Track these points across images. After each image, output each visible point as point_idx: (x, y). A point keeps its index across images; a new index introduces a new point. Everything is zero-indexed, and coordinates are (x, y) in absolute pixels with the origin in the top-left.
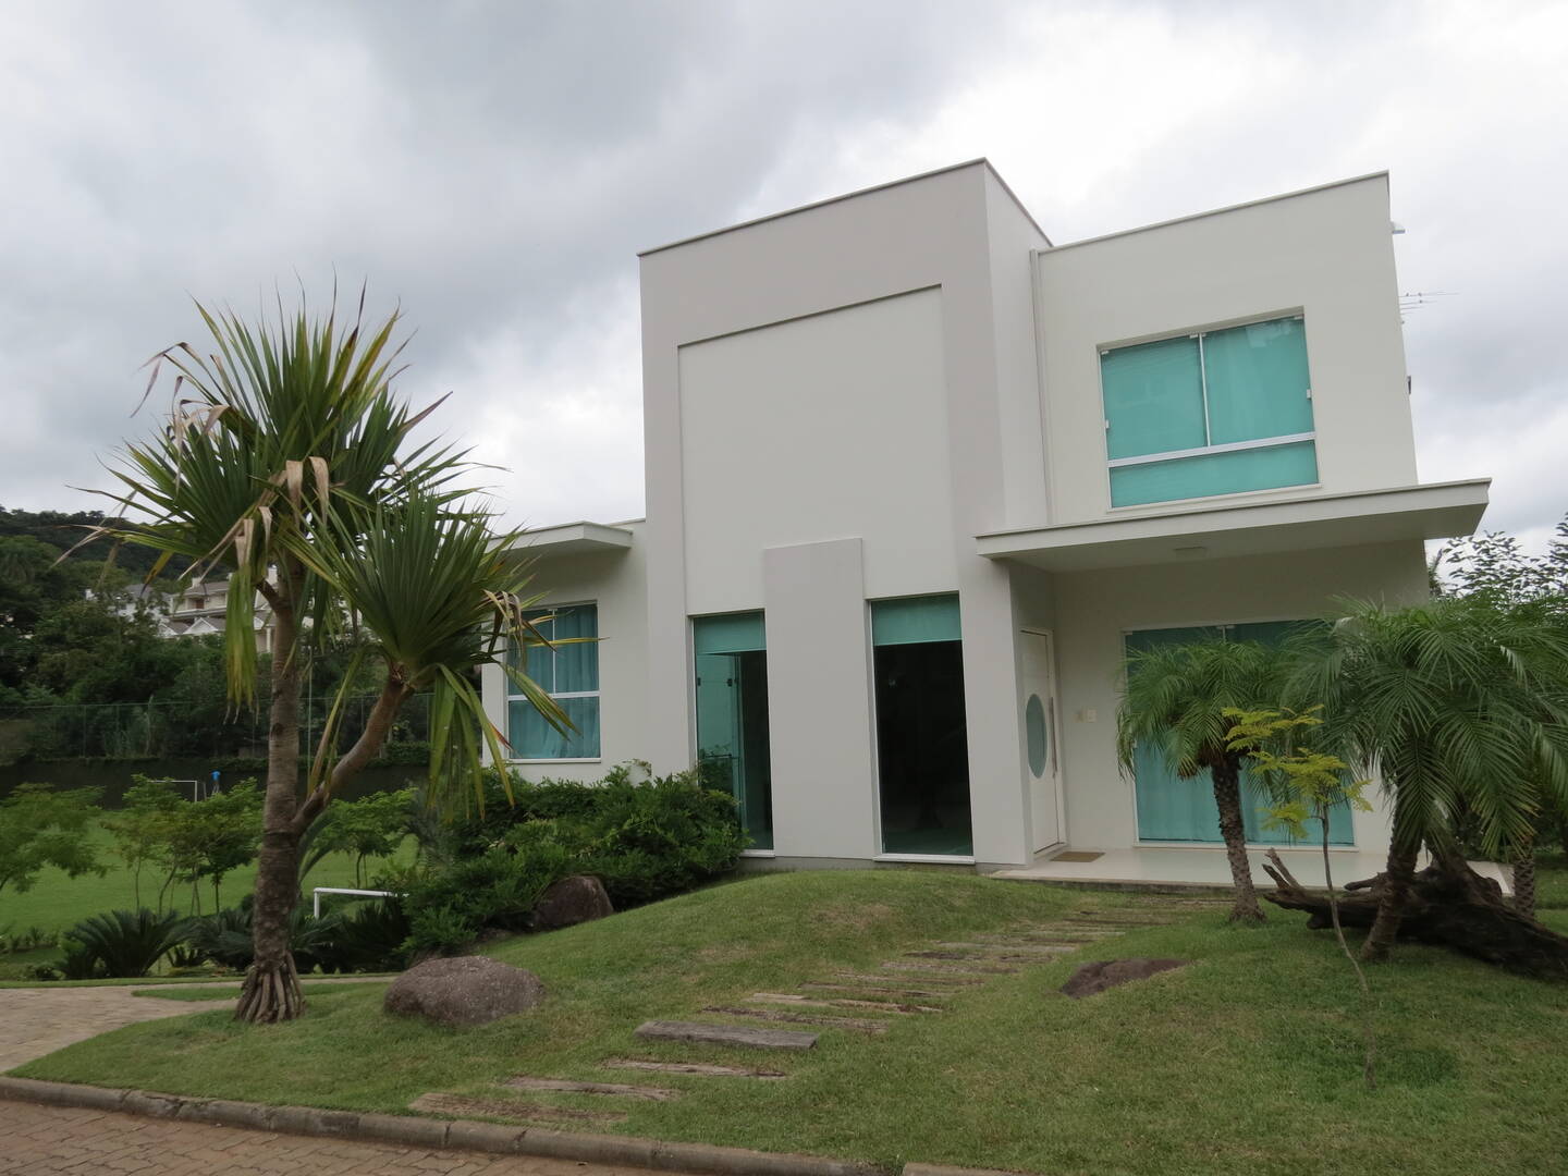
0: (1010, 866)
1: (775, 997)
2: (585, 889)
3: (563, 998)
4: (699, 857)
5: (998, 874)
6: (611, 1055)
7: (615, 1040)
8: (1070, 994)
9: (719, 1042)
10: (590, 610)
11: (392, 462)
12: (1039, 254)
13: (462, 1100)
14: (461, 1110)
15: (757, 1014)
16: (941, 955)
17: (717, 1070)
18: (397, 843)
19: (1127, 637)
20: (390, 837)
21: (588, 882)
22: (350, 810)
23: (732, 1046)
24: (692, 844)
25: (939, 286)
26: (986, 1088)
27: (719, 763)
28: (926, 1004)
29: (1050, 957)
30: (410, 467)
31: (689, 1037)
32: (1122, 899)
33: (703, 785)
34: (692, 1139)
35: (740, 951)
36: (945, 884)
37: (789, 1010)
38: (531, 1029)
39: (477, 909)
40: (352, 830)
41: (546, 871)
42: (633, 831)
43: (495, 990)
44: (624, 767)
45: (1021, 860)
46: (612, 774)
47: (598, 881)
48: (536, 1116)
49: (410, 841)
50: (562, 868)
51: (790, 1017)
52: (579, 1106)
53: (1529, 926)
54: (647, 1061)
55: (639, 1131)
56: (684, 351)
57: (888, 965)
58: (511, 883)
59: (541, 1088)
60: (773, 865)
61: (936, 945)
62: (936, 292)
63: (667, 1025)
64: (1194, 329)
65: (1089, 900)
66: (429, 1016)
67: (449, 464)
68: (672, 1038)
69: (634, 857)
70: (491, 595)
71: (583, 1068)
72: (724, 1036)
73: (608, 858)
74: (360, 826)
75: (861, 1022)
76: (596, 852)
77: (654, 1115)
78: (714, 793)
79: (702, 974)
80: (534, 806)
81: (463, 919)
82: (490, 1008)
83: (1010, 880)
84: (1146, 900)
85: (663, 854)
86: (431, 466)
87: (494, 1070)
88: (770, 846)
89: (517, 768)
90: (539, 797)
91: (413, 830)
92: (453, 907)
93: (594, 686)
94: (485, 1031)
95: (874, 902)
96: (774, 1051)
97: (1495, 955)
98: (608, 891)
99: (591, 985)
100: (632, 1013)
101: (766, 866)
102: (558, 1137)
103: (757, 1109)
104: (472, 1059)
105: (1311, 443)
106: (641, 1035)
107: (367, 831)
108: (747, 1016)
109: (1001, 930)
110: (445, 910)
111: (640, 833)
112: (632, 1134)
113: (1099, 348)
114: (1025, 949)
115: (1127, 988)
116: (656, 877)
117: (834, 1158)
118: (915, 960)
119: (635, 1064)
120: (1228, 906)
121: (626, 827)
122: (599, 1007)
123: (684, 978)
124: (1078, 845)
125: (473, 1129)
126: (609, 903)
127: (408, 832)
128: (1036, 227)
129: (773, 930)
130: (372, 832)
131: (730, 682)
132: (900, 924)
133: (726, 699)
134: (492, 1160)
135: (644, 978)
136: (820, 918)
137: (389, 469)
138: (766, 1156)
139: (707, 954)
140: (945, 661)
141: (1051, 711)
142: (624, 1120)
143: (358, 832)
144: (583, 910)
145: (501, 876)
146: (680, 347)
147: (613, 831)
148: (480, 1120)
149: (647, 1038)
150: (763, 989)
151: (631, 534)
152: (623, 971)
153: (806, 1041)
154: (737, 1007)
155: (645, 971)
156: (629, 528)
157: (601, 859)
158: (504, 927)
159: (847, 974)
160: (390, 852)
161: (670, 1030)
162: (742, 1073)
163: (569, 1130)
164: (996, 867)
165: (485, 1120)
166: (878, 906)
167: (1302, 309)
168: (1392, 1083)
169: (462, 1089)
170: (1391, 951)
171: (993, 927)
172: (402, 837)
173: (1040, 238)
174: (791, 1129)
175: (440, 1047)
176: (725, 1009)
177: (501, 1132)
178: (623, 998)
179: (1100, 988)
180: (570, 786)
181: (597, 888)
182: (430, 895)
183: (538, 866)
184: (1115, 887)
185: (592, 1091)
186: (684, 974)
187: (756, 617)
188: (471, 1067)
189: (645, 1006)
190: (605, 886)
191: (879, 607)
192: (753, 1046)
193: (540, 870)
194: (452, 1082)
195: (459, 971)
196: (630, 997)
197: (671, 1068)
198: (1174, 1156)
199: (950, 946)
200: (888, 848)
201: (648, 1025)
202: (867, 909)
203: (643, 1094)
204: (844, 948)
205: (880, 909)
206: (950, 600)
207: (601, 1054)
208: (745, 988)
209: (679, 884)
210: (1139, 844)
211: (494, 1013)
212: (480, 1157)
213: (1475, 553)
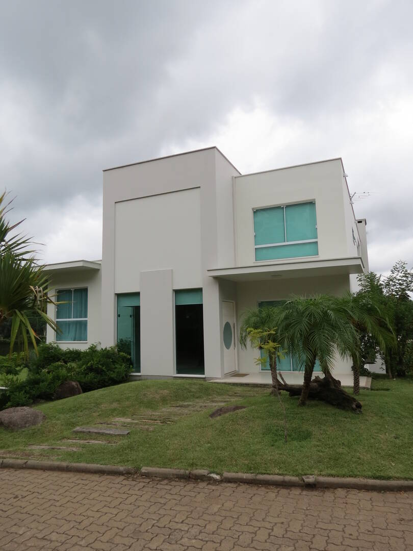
0: (217, 378)
1: (123, 420)
2: (73, 386)
3: (52, 420)
4: (113, 375)
5: (211, 381)
6: (64, 438)
7: (65, 433)
8: (211, 417)
9: (99, 433)
10: (85, 291)
11: (4, 241)
12: (235, 177)
13: (10, 452)
14: (8, 455)
15: (114, 425)
16: (181, 406)
17: (96, 442)
18: (20, 371)
19: (259, 304)
20: (18, 369)
21: (74, 383)
22: (3, 359)
23: (103, 434)
24: (111, 371)
25: (200, 187)
26: (177, 445)
27: (127, 343)
28: (169, 421)
29: (215, 406)
30: (10, 243)
31: (89, 432)
32: (249, 389)
33: (119, 351)
34: (80, 462)
35: (115, 405)
36: (190, 384)
37: (125, 423)
38: (39, 430)
39: (34, 392)
40: (3, 366)
41: (59, 379)
42: (92, 366)
43: (29, 418)
44: (95, 344)
45: (219, 376)
46: (91, 347)
47: (78, 383)
48: (32, 456)
49: (26, 370)
50: (66, 379)
51: (124, 425)
52: (47, 453)
53: (344, 394)
54: (75, 439)
55: (65, 460)
56: (117, 204)
57: (163, 410)
58: (46, 383)
59: (36, 448)
60: (140, 378)
61: (181, 403)
62: (199, 189)
63: (83, 428)
64: (282, 204)
65: (239, 389)
66: (5, 427)
67: (23, 242)
68: (84, 432)
69: (91, 375)
70: (32, 287)
71: (53, 442)
72: (101, 431)
73: (82, 376)
74: (6, 365)
75: (146, 427)
76: (78, 373)
77: (71, 455)
78: (122, 353)
79: (100, 413)
80: (63, 358)
81: (28, 396)
82: (26, 423)
83: (215, 383)
84: (256, 389)
85: (102, 374)
86: (18, 243)
87: (24, 443)
88: (140, 372)
89: (58, 344)
90: (65, 355)
91: (26, 366)
92: (25, 392)
93: (86, 316)
94: (24, 431)
95: (164, 390)
96: (116, 436)
97: (335, 403)
98: (81, 386)
99: (62, 416)
100: (74, 425)
101: (138, 378)
102: (38, 463)
103: (104, 453)
104: (17, 440)
105: (316, 243)
106: (74, 431)
107: (9, 367)
108: (111, 425)
109: (205, 398)
110: (23, 392)
111: (94, 367)
112: (62, 461)
113: (253, 209)
114: (209, 404)
115: (227, 415)
116: (99, 382)
117: (122, 466)
118: (172, 408)
119: (70, 441)
120: (270, 390)
121: (88, 365)
122: (62, 423)
123: (94, 414)
124: (242, 372)
125: (11, 461)
126: (81, 390)
127: (25, 367)
128: (235, 168)
129: (128, 399)
130: (11, 367)
131: (131, 316)
132: (171, 397)
133: (129, 322)
134: (15, 471)
135: (81, 414)
136: (145, 395)
137: (3, 243)
138: (102, 466)
139: (103, 406)
140: (197, 310)
141: (234, 327)
142: (60, 457)
143: (5, 367)
144: (72, 392)
145: (43, 381)
146: (116, 203)
147: (84, 366)
148: (13, 458)
149: (77, 432)
150: (120, 417)
151: (100, 264)
152: (74, 411)
153: (126, 432)
154: (109, 423)
155: (81, 411)
156: (100, 262)
157: (79, 376)
158: (43, 399)
159: (149, 412)
160: (18, 374)
161: (84, 430)
162: (104, 443)
163: (42, 460)
164: (212, 378)
165: (15, 458)
166: (165, 391)
167: (315, 199)
168: (293, 441)
169: (11, 449)
170: (307, 402)
171: (203, 397)
172: (23, 369)
173: (237, 172)
174: (112, 458)
175: (7, 436)
176: (104, 423)
177: (20, 462)
178: (71, 420)
179: (220, 415)
180: (76, 351)
181: (77, 385)
182: (18, 387)
183: (57, 378)
184: (247, 385)
185: (53, 449)
186: (94, 412)
187: (137, 294)
188: (16, 443)
189: (78, 423)
190: (80, 385)
191: (177, 292)
192: (109, 434)
193: (57, 379)
194: (9, 446)
195: (17, 411)
196: (74, 420)
197: (82, 441)
198: (223, 463)
199: (186, 403)
200: (178, 373)
201: (78, 428)
202: (161, 392)
203: (70, 449)
204: (150, 405)
205: (166, 392)
206: (200, 290)
207: (60, 438)
208: (114, 416)
209: (107, 384)
210: (261, 371)
211: (27, 425)
212: (12, 470)
213: (365, 279)
